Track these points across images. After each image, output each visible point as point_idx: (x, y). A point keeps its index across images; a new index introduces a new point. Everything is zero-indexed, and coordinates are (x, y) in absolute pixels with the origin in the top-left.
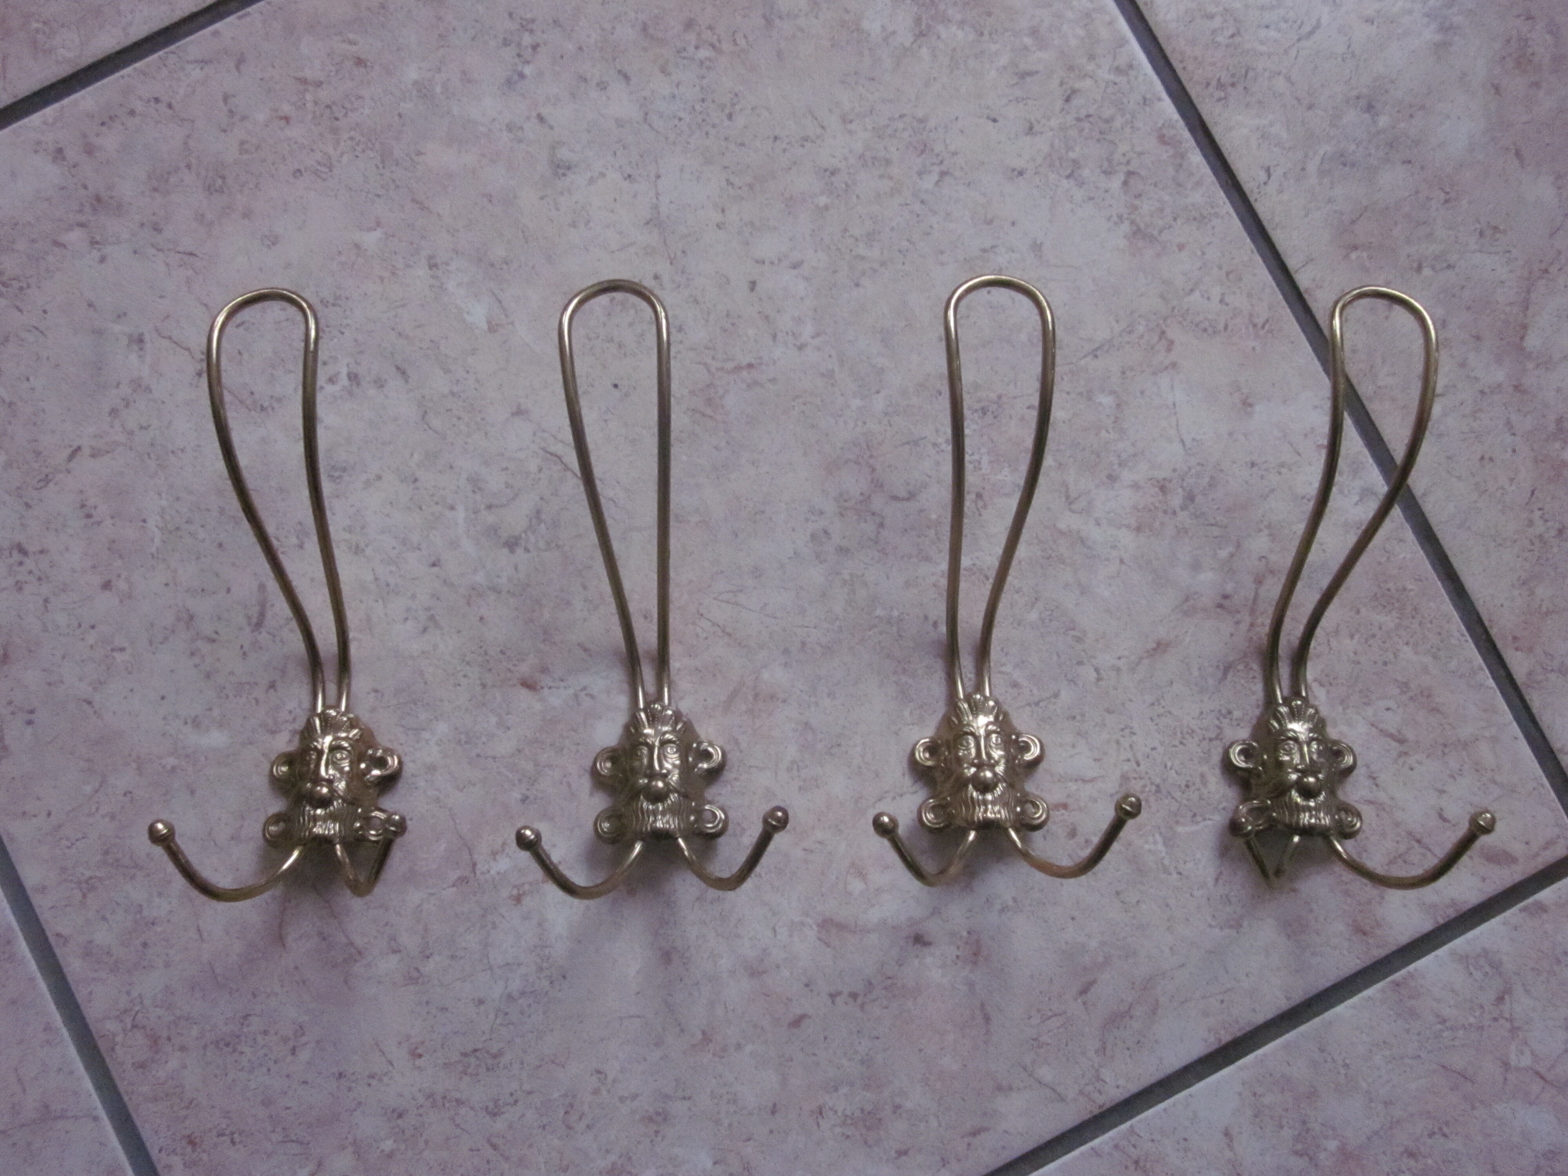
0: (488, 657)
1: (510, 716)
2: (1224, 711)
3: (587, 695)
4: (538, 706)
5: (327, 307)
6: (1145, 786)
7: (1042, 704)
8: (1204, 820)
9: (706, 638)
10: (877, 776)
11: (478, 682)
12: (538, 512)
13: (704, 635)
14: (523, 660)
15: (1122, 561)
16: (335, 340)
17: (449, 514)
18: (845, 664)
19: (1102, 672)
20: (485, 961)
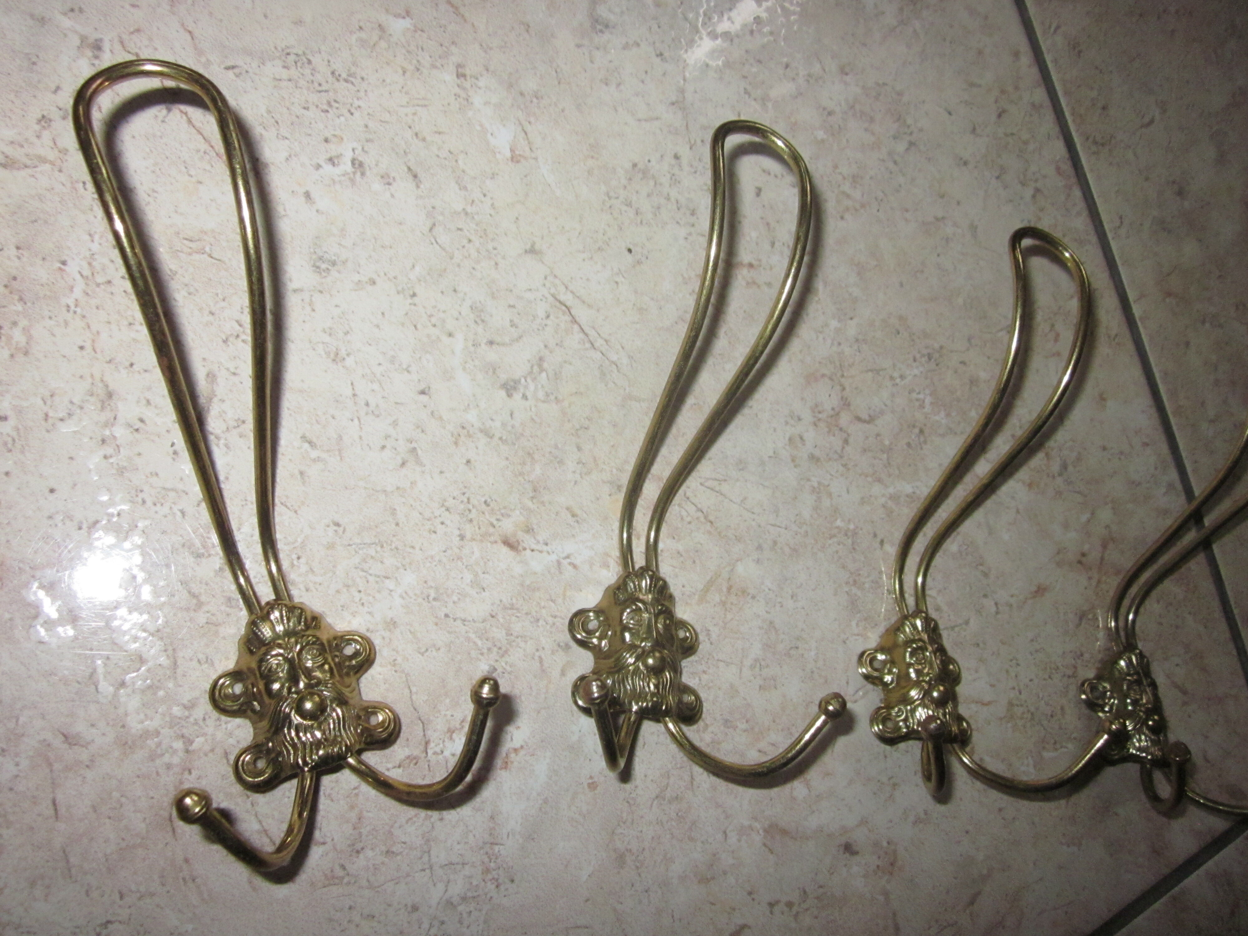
0: (470, 507)
1: (486, 576)
2: (1079, 653)
3: (570, 564)
4: (518, 569)
5: (338, 80)
6: (1023, 713)
7: (956, 629)
8: (1062, 747)
9: (690, 523)
10: (826, 681)
11: (457, 532)
12: (541, 359)
13: (689, 519)
14: (509, 516)
15: (1018, 512)
16: (342, 119)
17: (445, 339)
18: (808, 568)
19: (999, 606)
20: (426, 858)
